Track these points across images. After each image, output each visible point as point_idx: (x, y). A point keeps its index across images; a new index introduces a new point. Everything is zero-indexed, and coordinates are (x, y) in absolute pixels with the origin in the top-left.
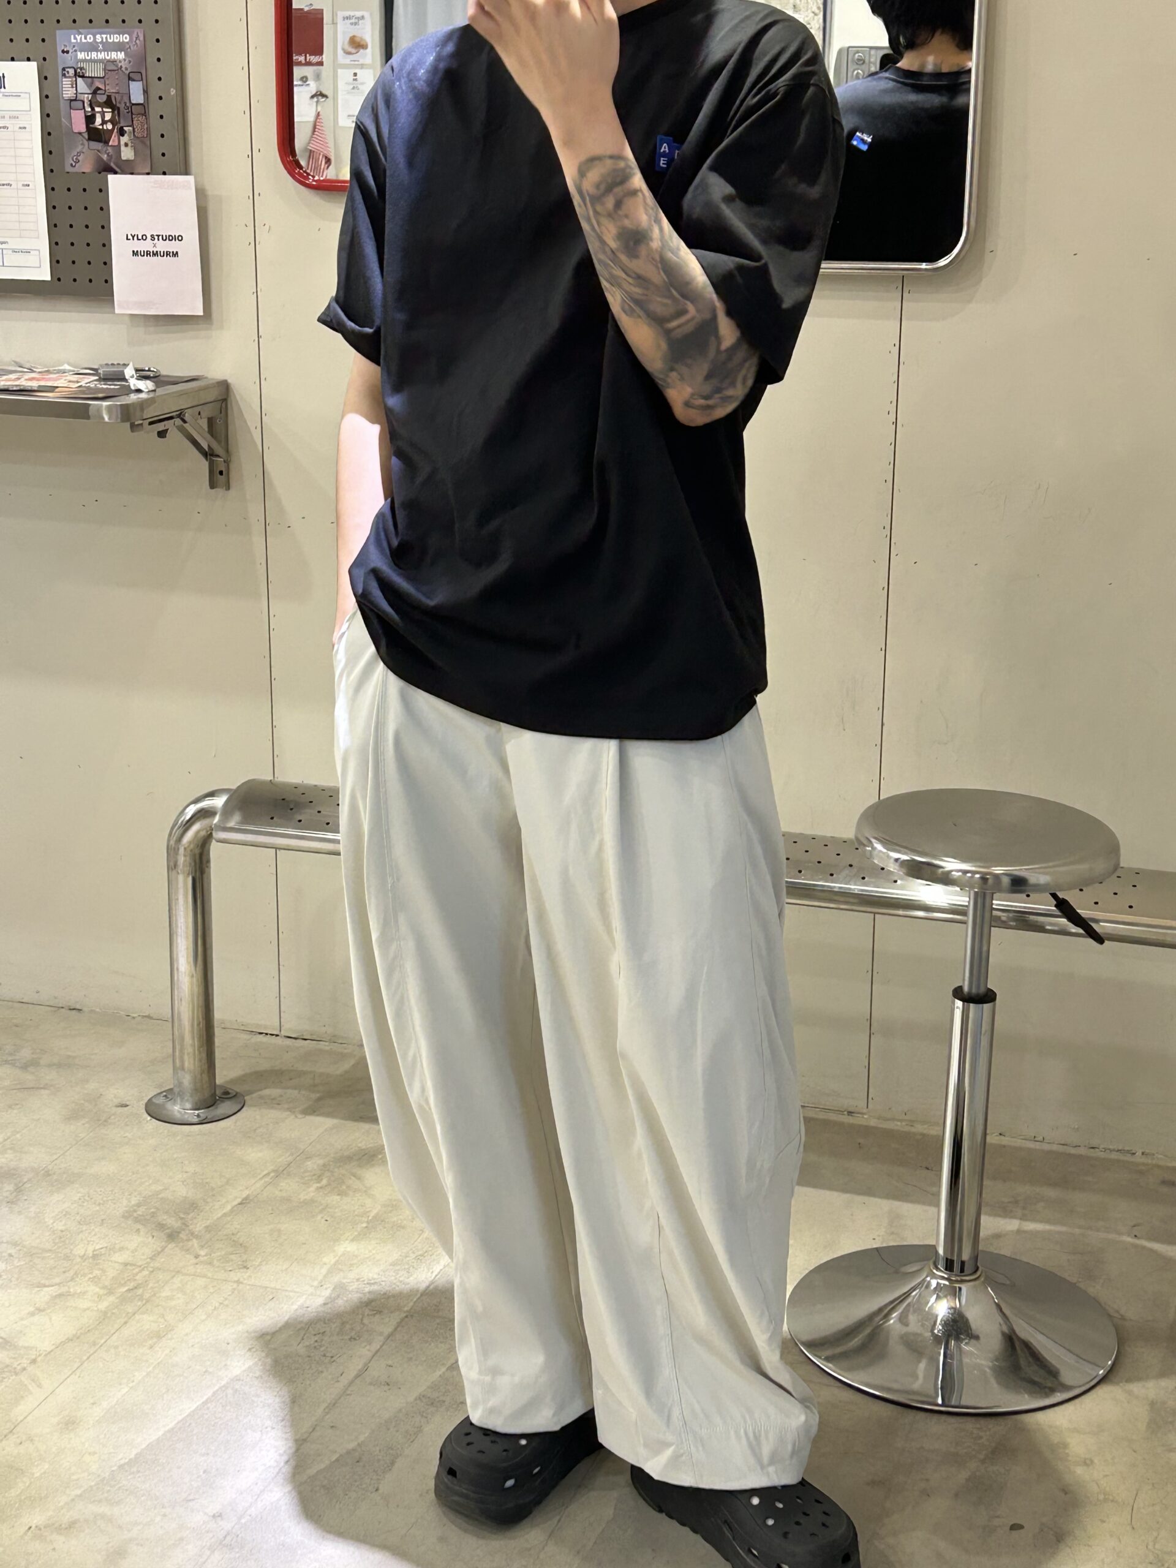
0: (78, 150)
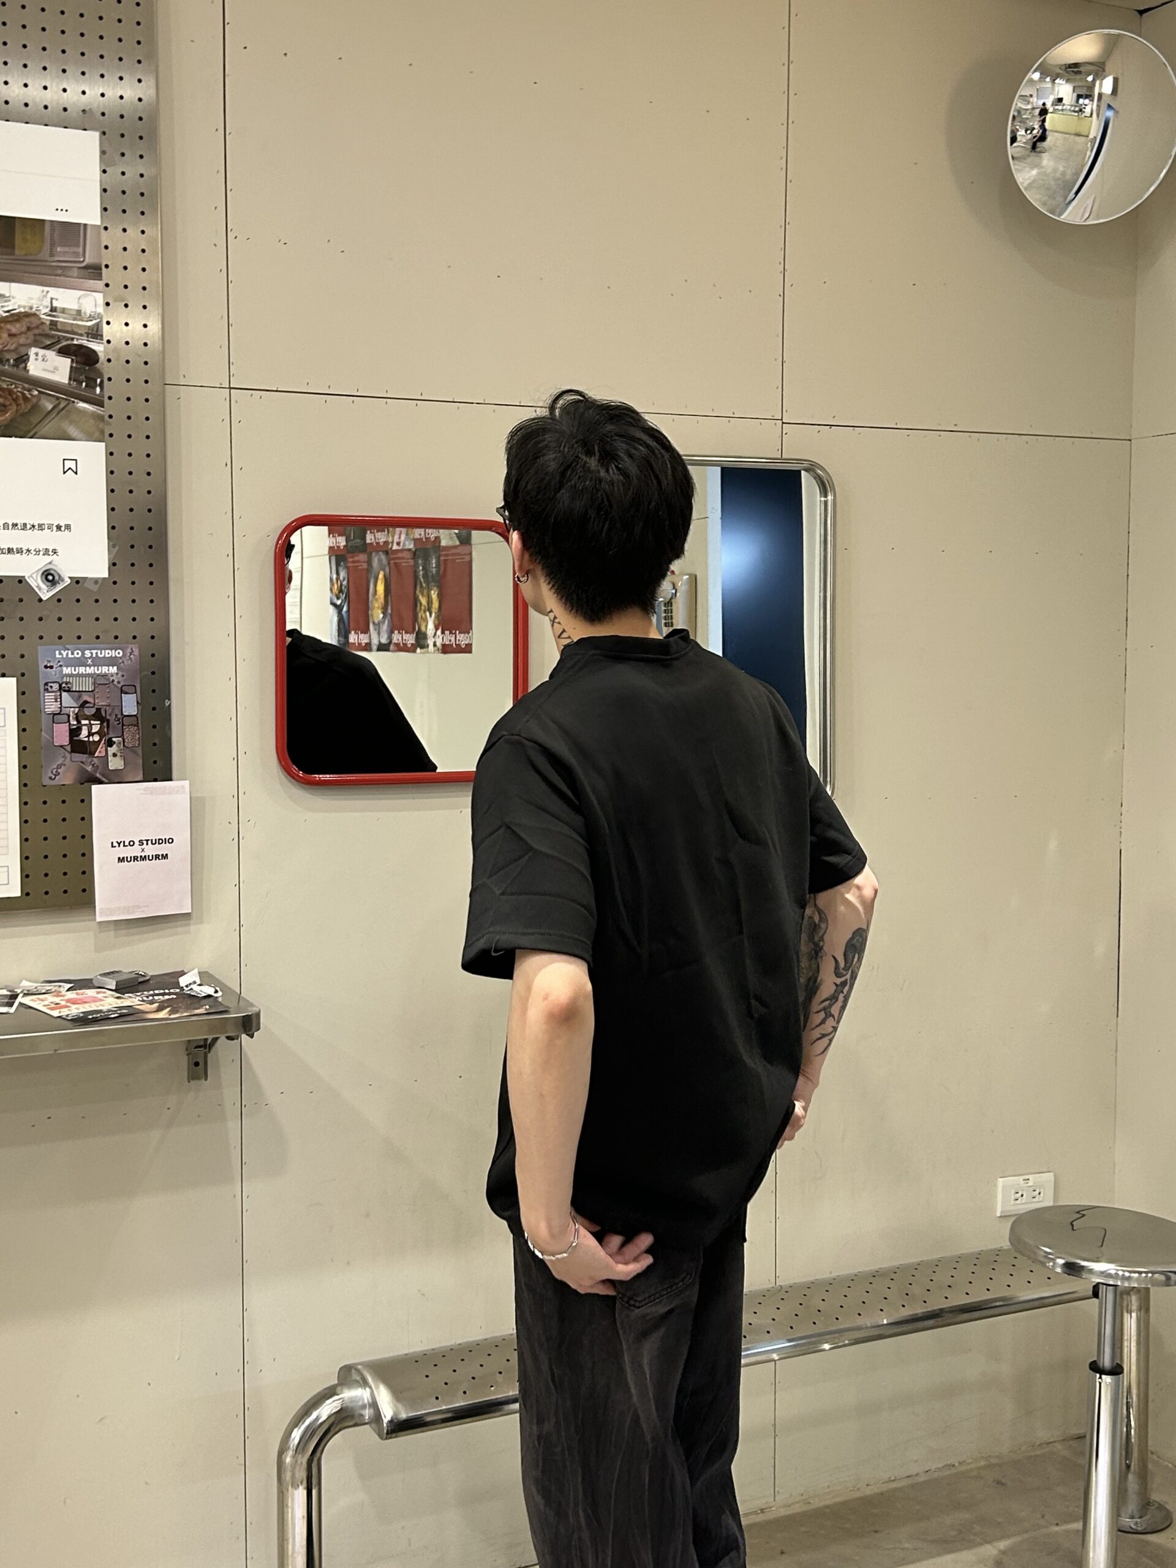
0: (59, 763)
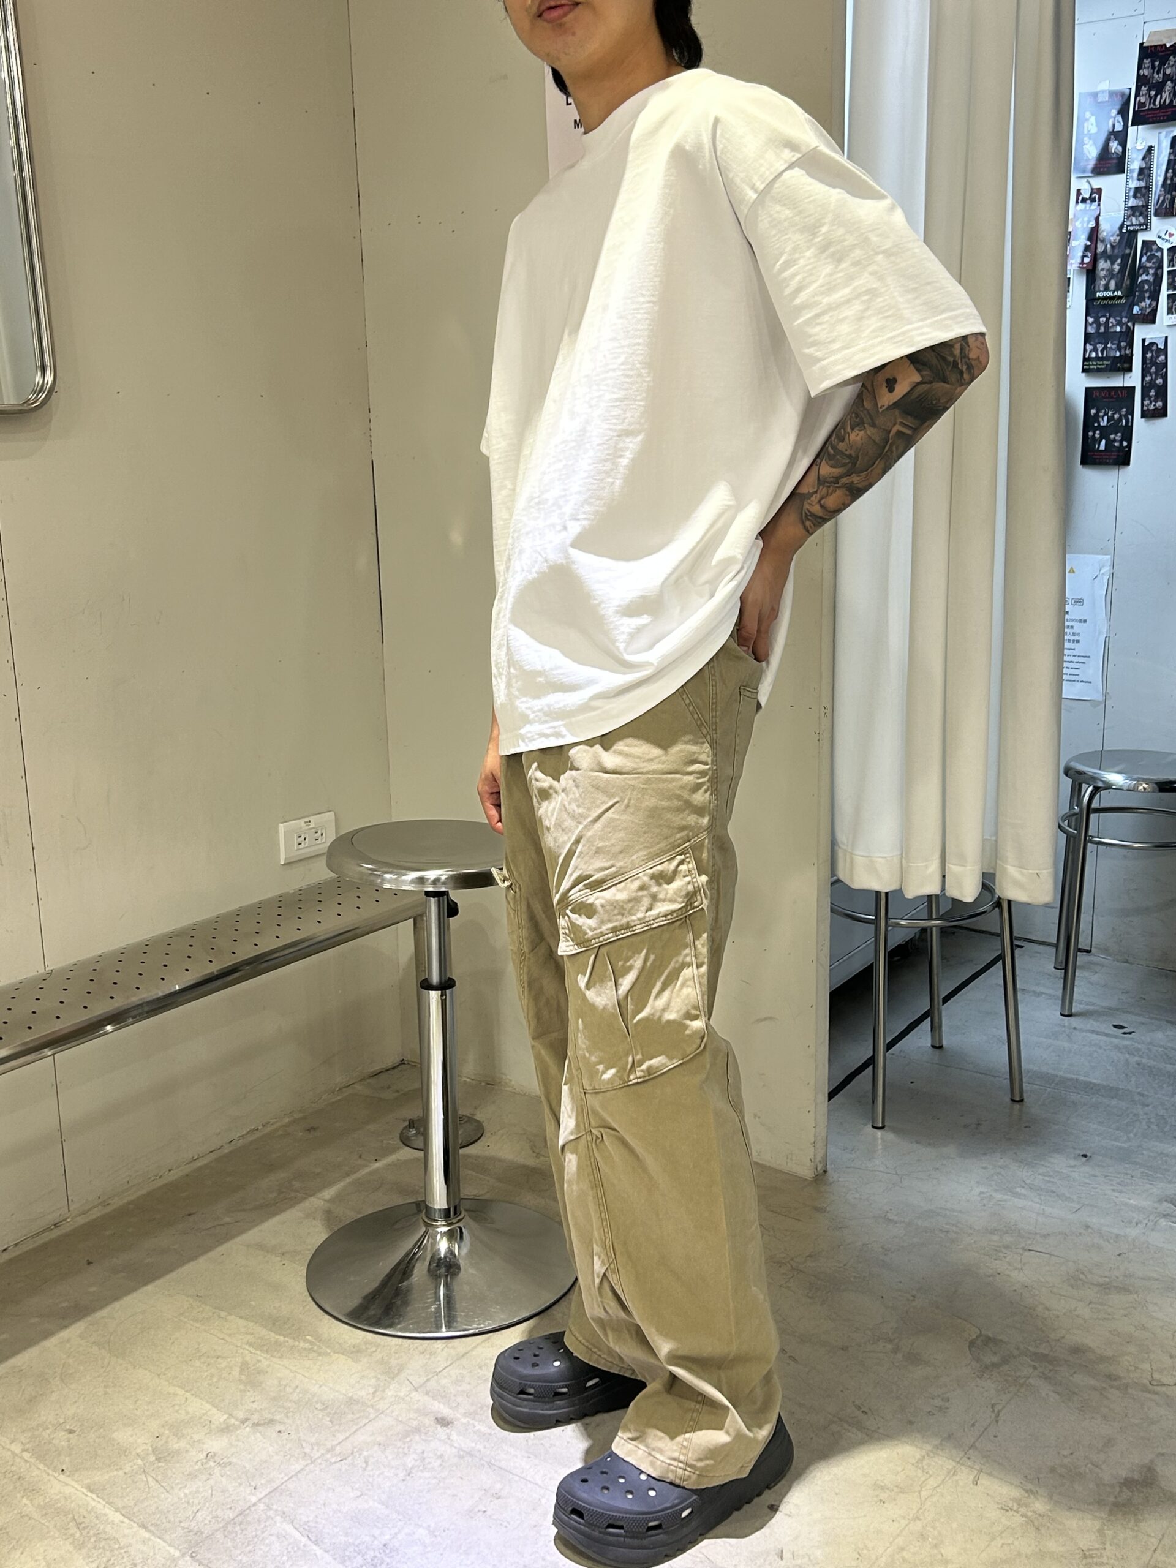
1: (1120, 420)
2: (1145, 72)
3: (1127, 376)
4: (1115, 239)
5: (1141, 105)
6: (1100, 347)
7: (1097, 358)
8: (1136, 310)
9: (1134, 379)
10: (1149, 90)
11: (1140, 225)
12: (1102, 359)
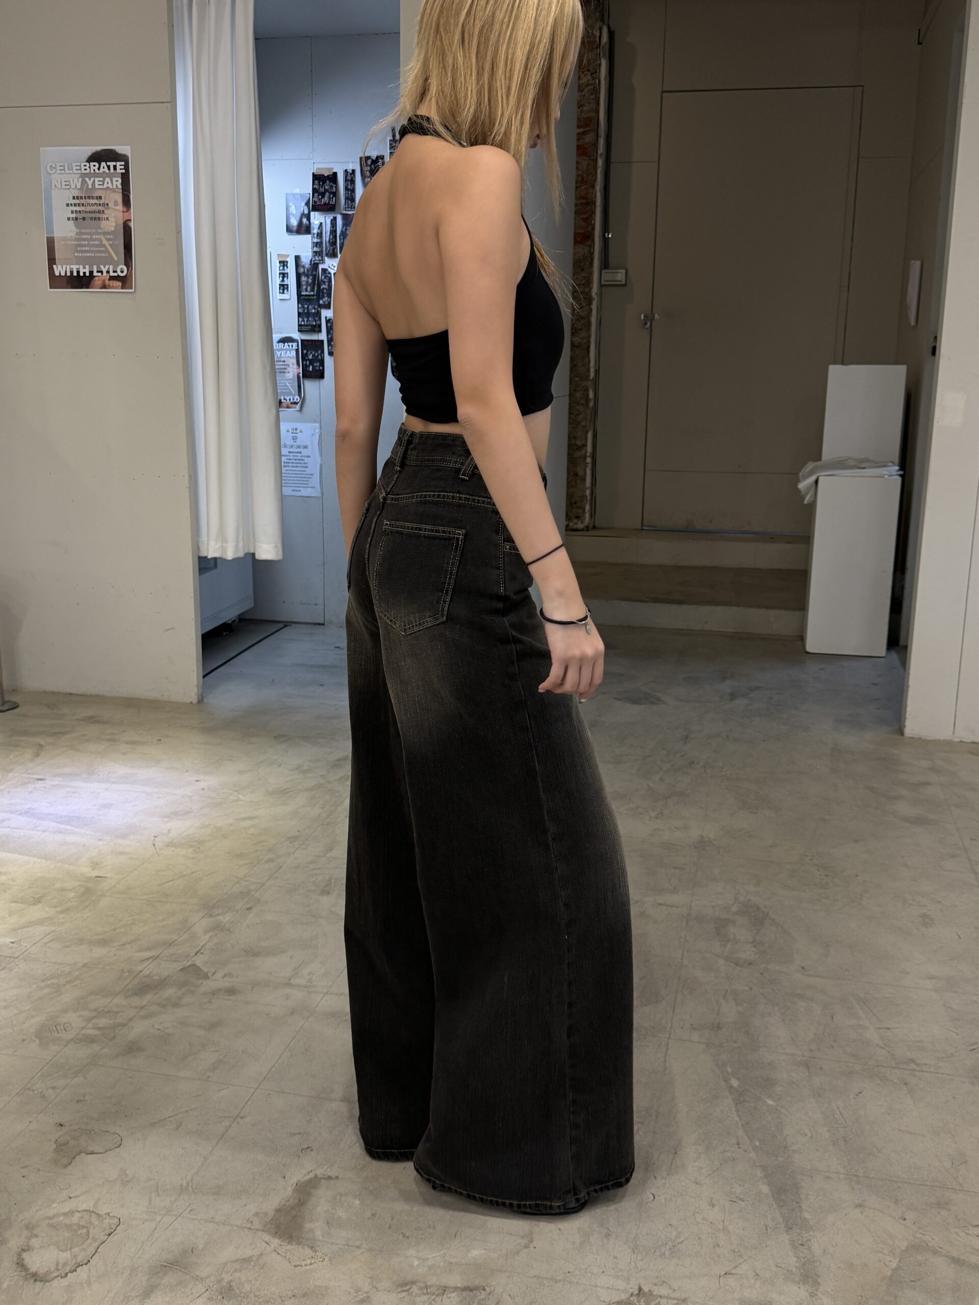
1: (318, 356)
2: (316, 187)
3: (320, 335)
4: (307, 266)
5: (315, 202)
6: (306, 319)
7: (304, 325)
8: (321, 302)
9: (323, 336)
10: (318, 196)
11: (319, 260)
12: (307, 325)
